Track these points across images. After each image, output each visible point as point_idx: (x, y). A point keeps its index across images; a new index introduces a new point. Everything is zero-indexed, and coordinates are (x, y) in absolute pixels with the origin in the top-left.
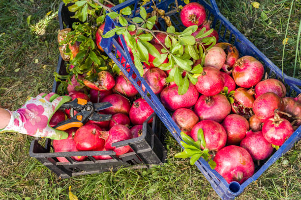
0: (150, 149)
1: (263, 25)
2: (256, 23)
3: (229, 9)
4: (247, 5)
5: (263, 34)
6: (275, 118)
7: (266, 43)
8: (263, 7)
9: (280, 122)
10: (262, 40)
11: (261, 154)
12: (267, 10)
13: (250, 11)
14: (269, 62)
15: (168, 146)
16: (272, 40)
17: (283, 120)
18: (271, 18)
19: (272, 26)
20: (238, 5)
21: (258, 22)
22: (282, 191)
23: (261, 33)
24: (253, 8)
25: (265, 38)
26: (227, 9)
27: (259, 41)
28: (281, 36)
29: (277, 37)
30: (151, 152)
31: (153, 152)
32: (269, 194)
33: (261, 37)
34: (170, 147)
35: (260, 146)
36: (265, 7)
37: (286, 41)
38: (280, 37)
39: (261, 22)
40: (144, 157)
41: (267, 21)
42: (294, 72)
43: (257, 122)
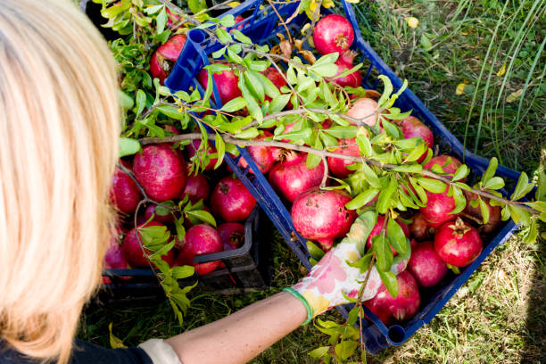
0: (252, 266)
1: (425, 58)
2: (414, 54)
3: (369, 27)
4: (399, 22)
5: (425, 75)
6: (457, 224)
7: (429, 89)
8: (425, 28)
9: (465, 231)
10: (424, 84)
11: (431, 279)
12: (430, 32)
13: (403, 32)
14: (442, 127)
15: (276, 259)
16: (439, 86)
17: (469, 229)
18: (438, 47)
19: (440, 62)
20: (384, 20)
21: (417, 53)
22: (459, 336)
23: (423, 73)
24: (409, 28)
25: (428, 81)
26: (366, 26)
27: (419, 85)
28: (454, 79)
29: (447, 81)
30: (253, 270)
31: (256, 271)
32: (439, 340)
33: (422, 80)
34: (280, 261)
35: (429, 266)
36: (428, 26)
37: (462, 89)
38: (452, 81)
39: (421, 53)
40: (240, 278)
41: (431, 52)
42: (477, 142)
43: (422, 226)
